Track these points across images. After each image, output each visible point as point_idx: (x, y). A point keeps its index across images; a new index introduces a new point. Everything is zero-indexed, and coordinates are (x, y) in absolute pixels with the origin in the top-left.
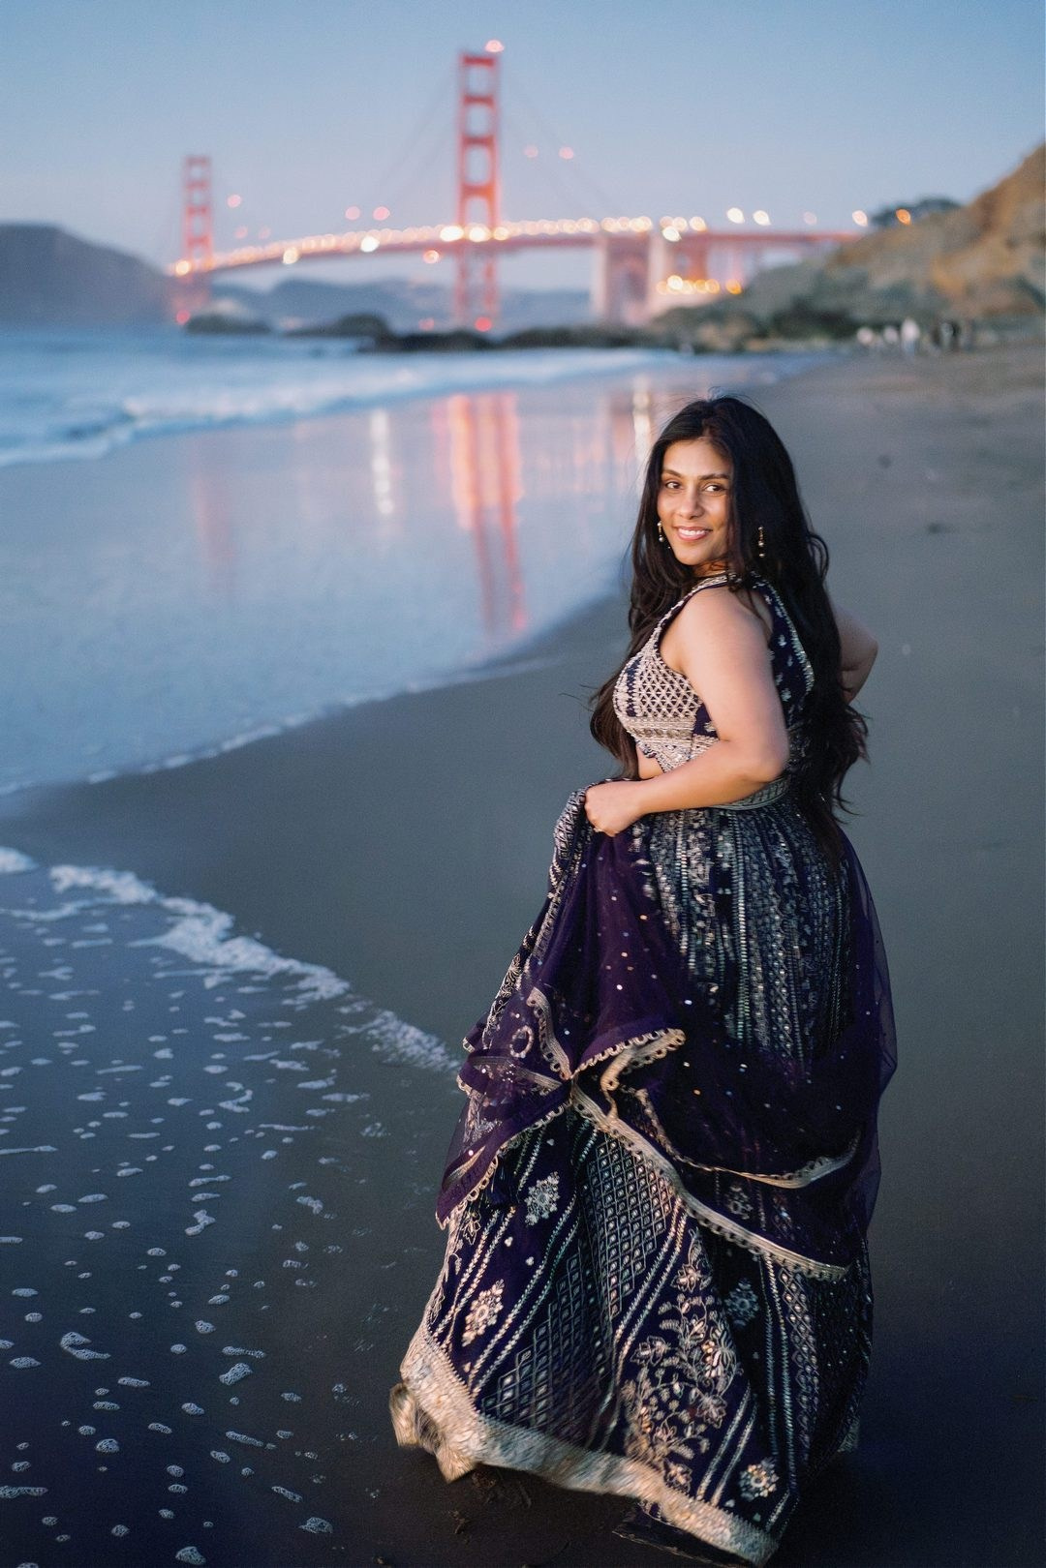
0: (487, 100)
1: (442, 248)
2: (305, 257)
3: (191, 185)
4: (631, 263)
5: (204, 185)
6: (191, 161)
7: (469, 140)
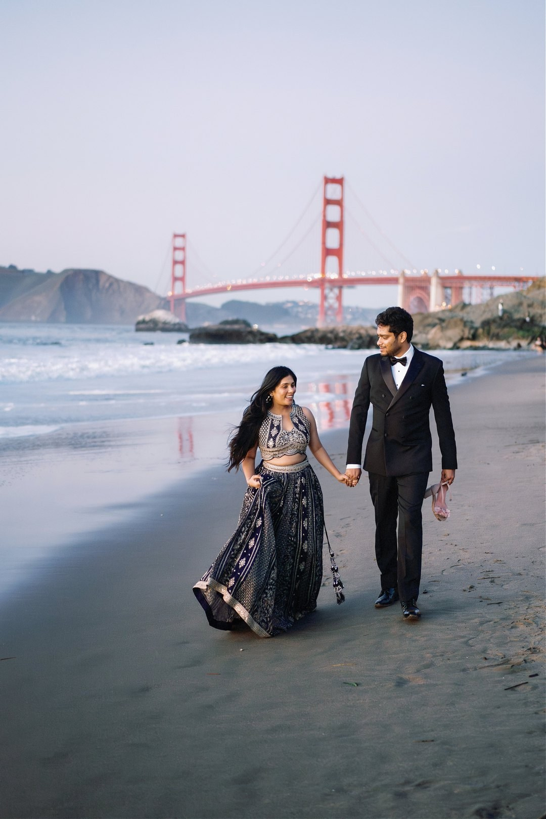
0: (339, 203)
1: (310, 284)
2: (236, 288)
3: (175, 249)
4: (418, 293)
5: (183, 249)
6: (176, 236)
7: (328, 225)
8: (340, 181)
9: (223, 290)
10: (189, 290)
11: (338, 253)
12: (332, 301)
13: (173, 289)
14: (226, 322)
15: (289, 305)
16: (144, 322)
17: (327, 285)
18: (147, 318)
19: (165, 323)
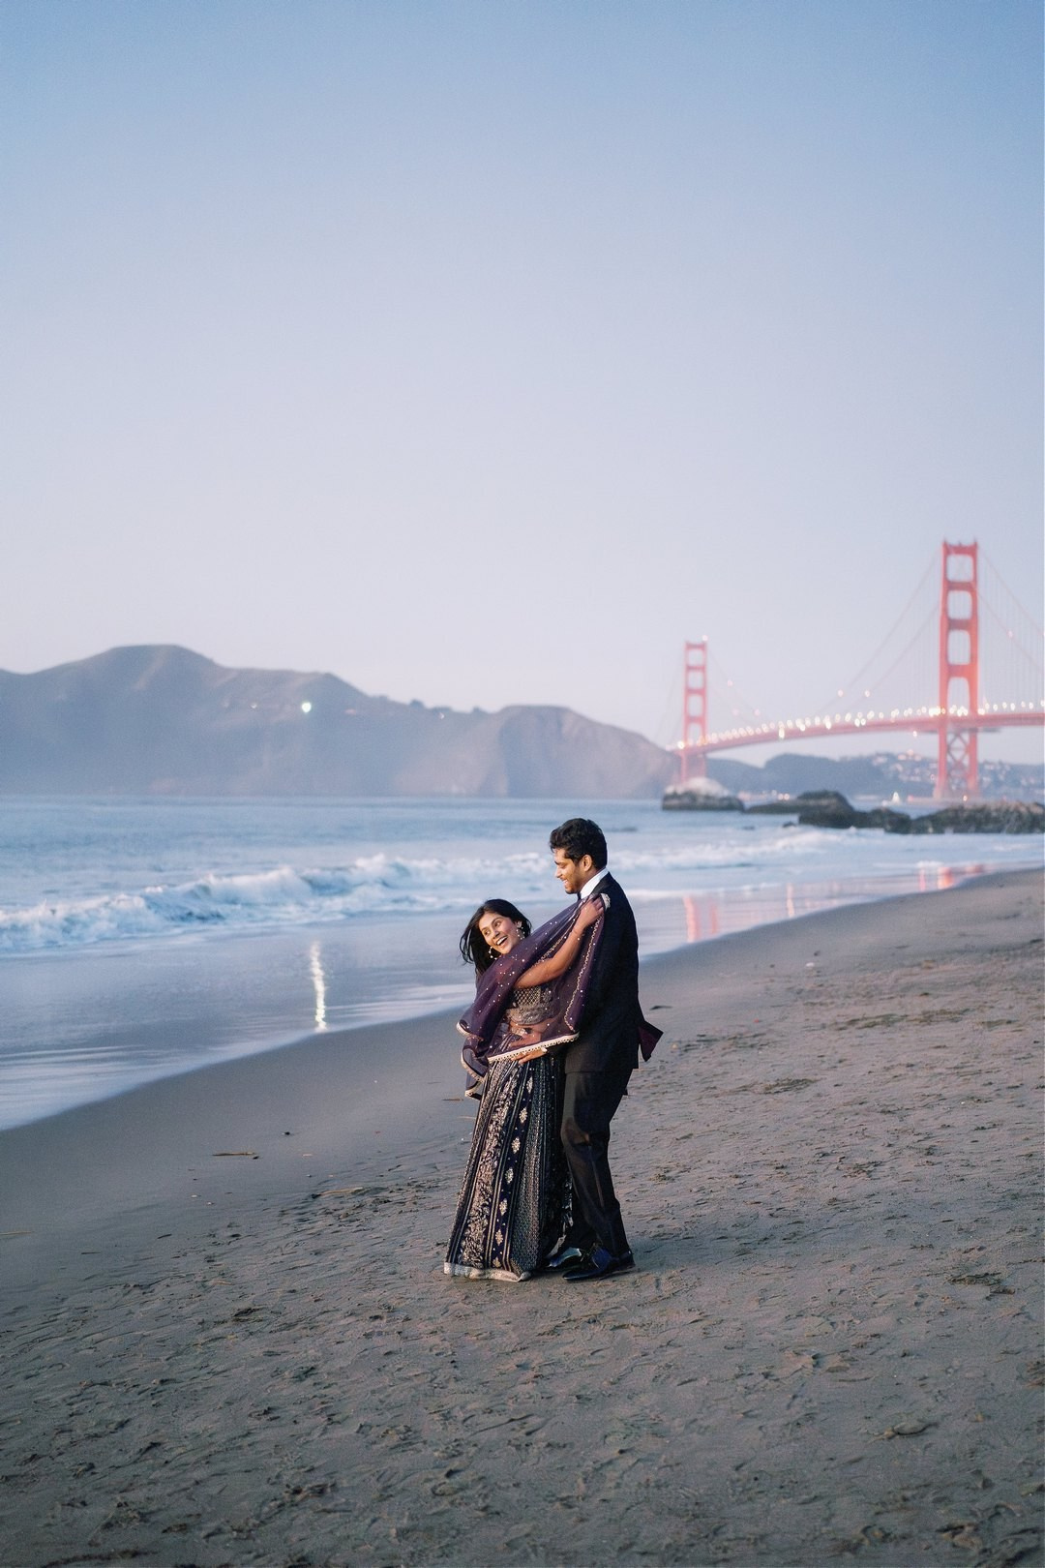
0: (970, 587)
1: (923, 725)
2: (794, 734)
3: (689, 668)
5: (702, 669)
6: (690, 646)
7: (950, 624)
8: (971, 551)
9: (772, 737)
10: (713, 738)
11: (968, 672)
12: (959, 754)
13: (685, 739)
14: (807, 796)
15: (881, 760)
16: (675, 796)
17: (950, 727)
18: (680, 790)
19: (708, 797)
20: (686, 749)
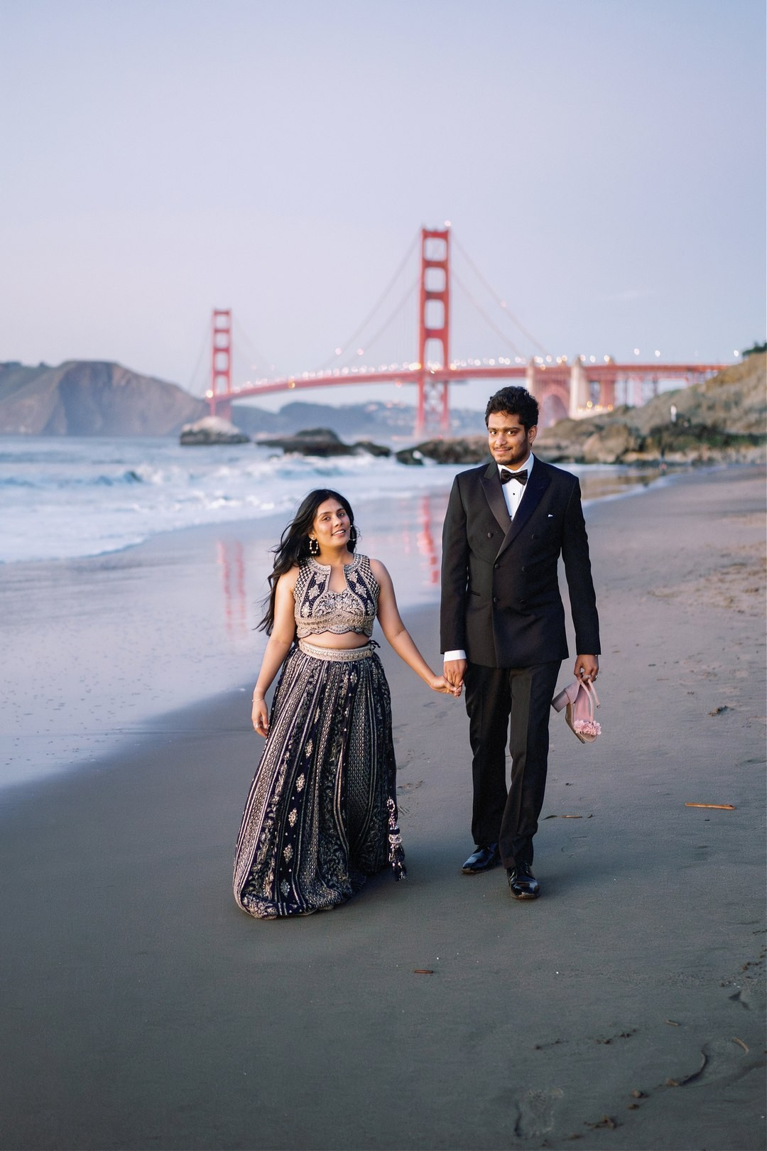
0: (443, 265)
1: (405, 377)
2: (302, 385)
3: (217, 331)
4: (554, 389)
5: (227, 331)
6: (217, 313)
7: (427, 296)
8: (444, 235)
9: (284, 387)
10: (236, 389)
11: (442, 334)
12: (434, 401)
13: (214, 389)
14: (305, 433)
15: (373, 408)
16: (190, 433)
17: (427, 379)
18: (196, 427)
19: (219, 435)
20: (214, 397)
